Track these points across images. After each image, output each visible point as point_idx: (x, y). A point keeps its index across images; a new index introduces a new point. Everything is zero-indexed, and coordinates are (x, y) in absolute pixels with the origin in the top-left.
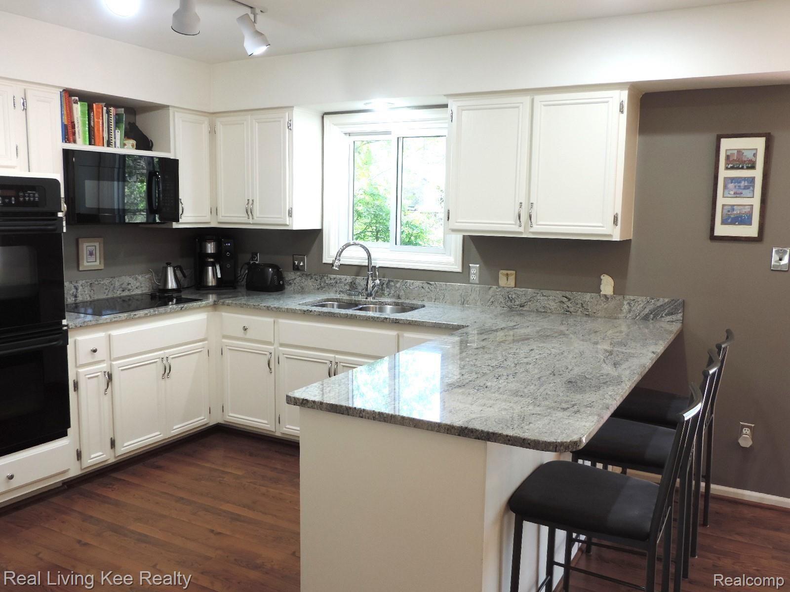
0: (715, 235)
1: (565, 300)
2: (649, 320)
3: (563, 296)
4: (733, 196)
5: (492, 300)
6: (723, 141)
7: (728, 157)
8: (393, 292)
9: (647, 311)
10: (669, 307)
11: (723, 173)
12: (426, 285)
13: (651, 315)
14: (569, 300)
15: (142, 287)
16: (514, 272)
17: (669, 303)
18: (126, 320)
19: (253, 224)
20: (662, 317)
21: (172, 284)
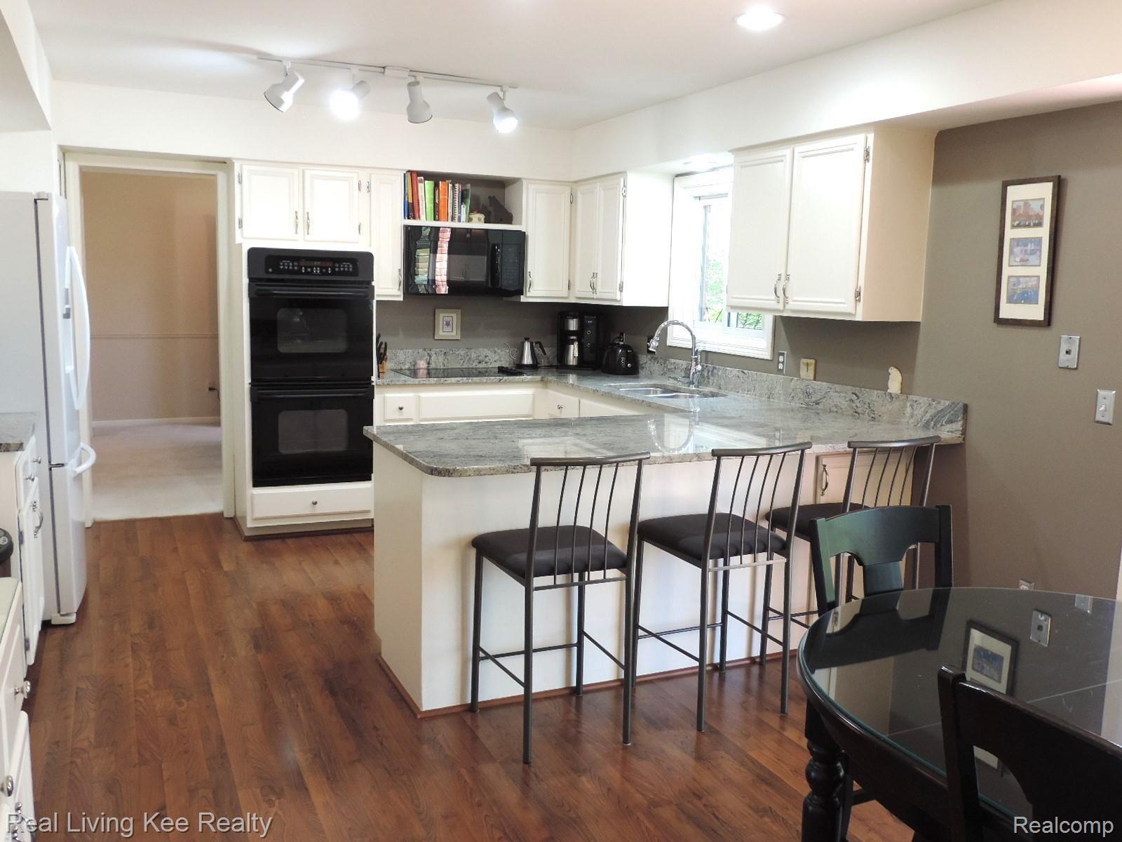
0: (1000, 317)
1: (854, 397)
2: (929, 429)
3: (853, 393)
4: (1018, 264)
5: (792, 395)
6: (1010, 189)
7: (1014, 211)
8: (715, 381)
9: (928, 416)
10: (950, 412)
11: (1010, 233)
12: (741, 375)
13: (932, 422)
14: (858, 397)
15: (501, 361)
16: (812, 361)
17: (949, 406)
18: (435, 384)
19: (596, 299)
20: (942, 425)
21: (527, 360)
